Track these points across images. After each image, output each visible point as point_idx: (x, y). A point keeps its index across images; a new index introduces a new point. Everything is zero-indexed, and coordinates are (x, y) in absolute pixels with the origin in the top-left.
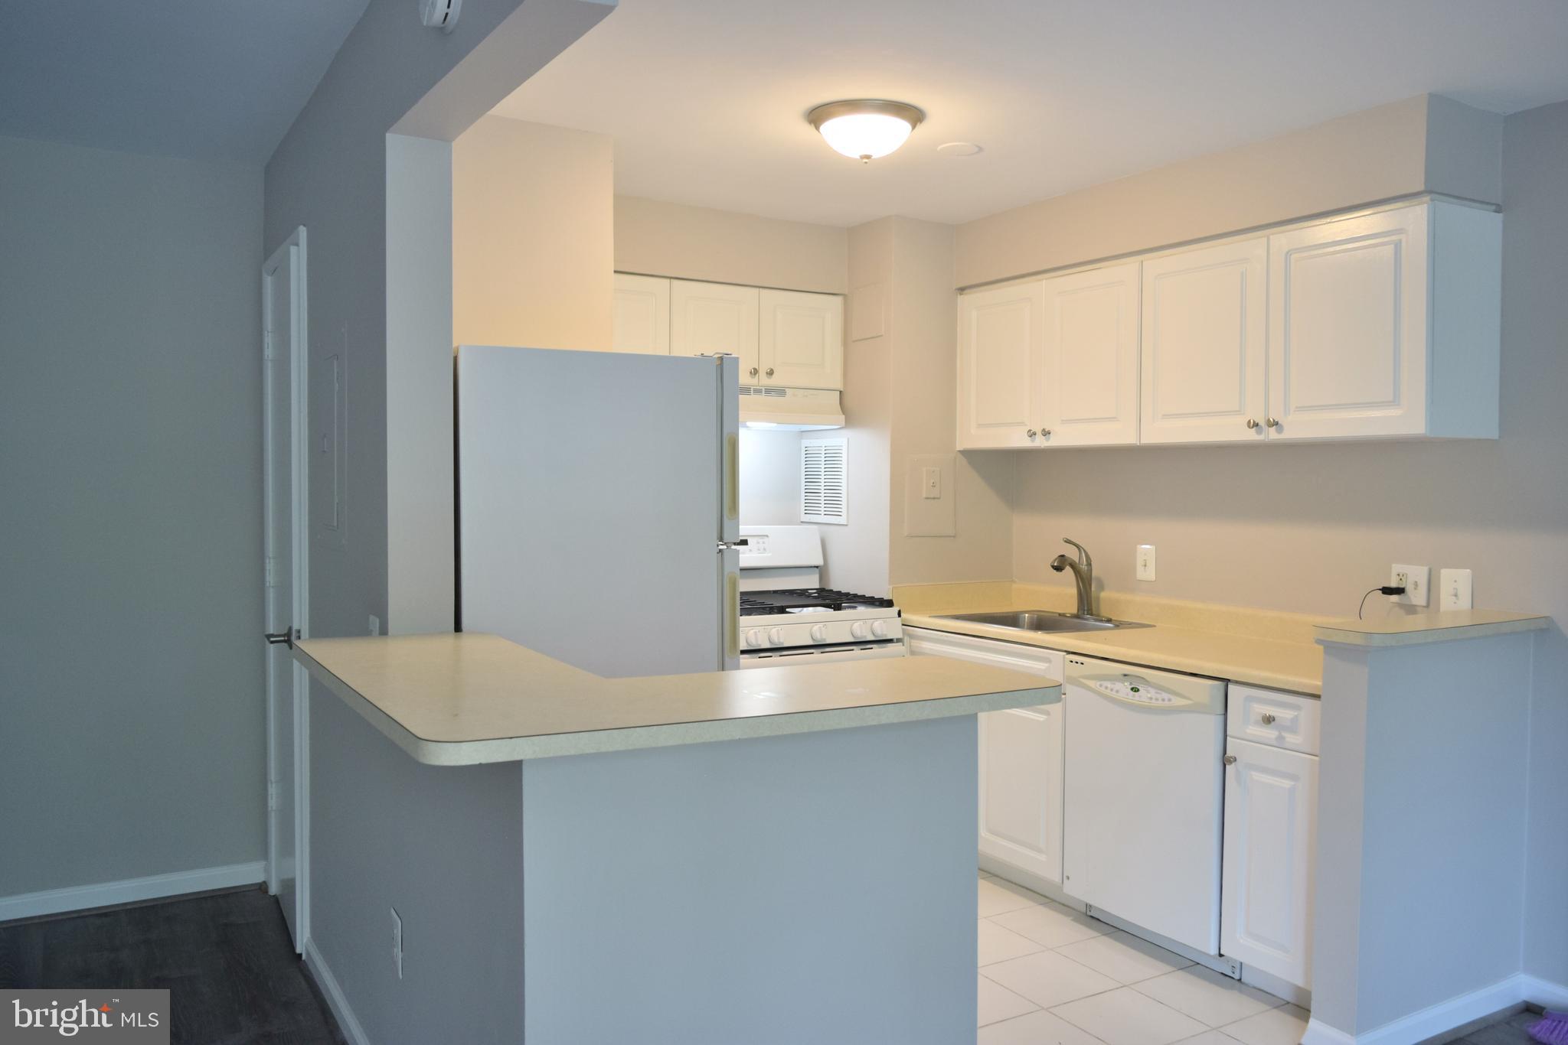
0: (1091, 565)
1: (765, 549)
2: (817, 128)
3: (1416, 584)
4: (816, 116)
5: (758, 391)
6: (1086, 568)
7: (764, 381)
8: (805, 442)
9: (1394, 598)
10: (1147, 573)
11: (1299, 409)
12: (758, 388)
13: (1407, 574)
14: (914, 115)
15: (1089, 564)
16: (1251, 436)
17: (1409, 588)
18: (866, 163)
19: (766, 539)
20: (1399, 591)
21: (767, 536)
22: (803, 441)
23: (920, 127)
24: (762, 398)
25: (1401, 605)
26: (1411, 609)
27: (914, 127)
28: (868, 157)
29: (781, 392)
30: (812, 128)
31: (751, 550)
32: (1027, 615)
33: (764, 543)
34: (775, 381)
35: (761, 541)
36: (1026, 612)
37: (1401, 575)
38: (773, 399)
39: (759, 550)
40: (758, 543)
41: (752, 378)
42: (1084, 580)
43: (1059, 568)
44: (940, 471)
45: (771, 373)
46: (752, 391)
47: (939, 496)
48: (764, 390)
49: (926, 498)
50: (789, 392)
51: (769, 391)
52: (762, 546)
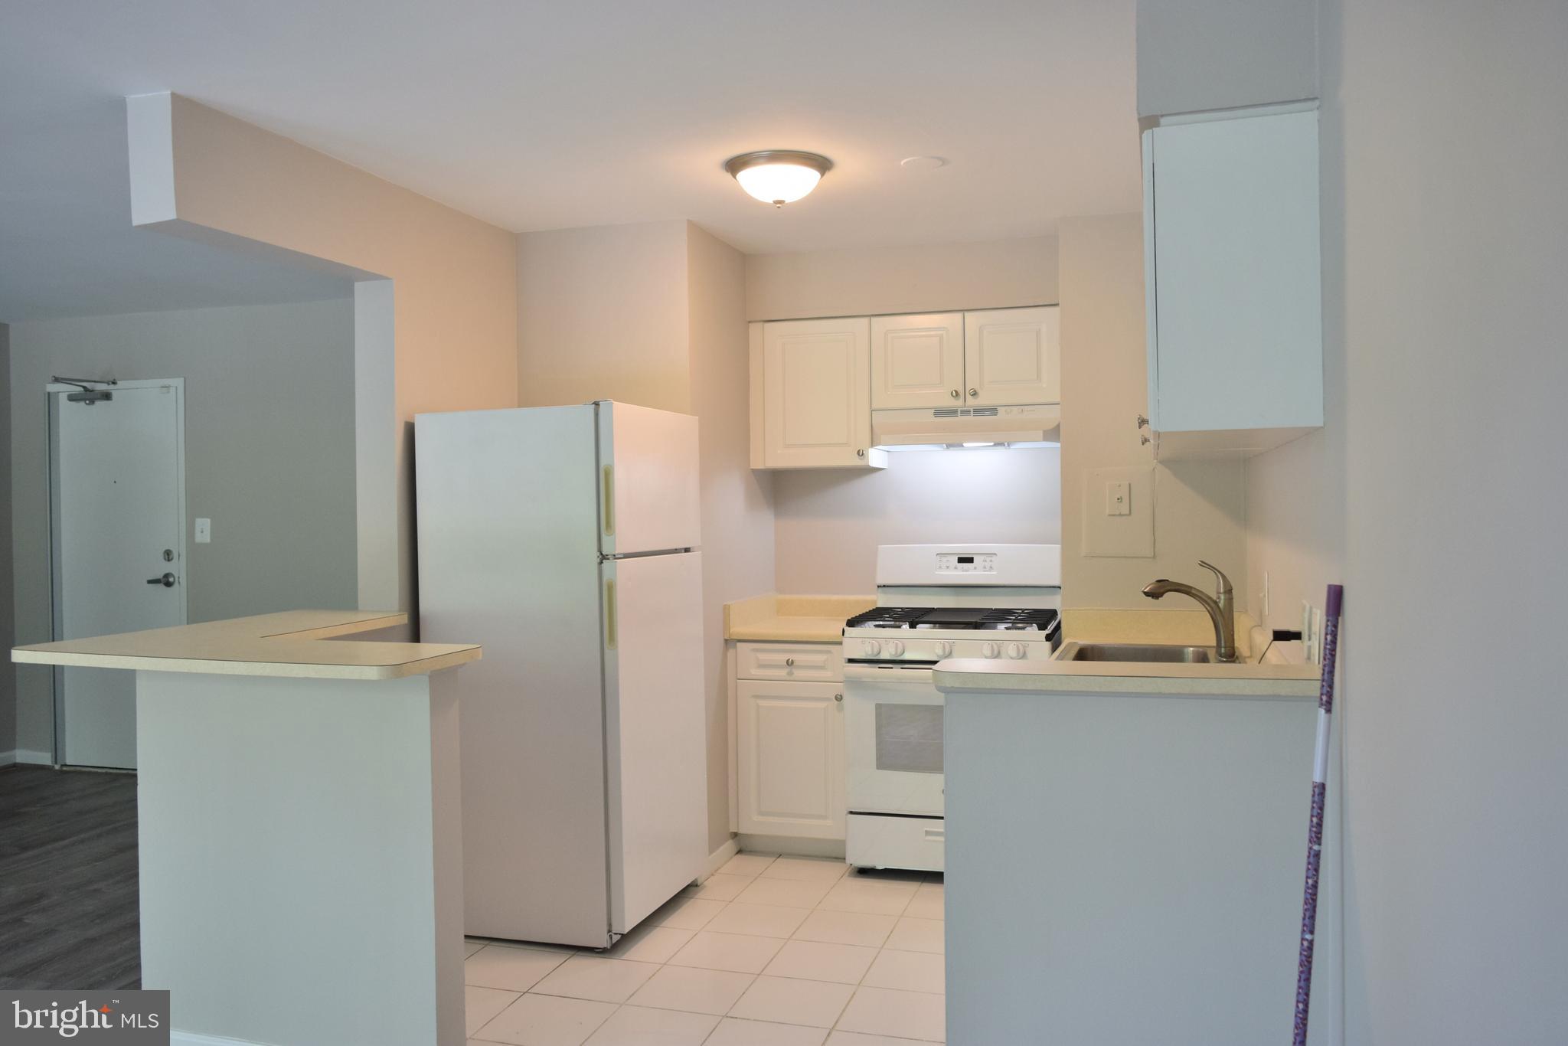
1: (991, 567)
2: (735, 177)
4: (735, 165)
5: (966, 412)
6: (1223, 597)
7: (971, 402)
12: (965, 409)
14: (823, 165)
15: (1229, 591)
18: (779, 207)
19: (994, 557)
20: (1296, 636)
21: (995, 554)
23: (828, 175)
24: (971, 418)
27: (823, 175)
28: (781, 202)
29: (993, 411)
30: (729, 176)
31: (975, 568)
32: (1191, 649)
33: (991, 561)
34: (982, 401)
35: (988, 559)
38: (988, 419)
39: (984, 568)
40: (985, 561)
41: (957, 400)
43: (1154, 594)
44: (1130, 485)
45: (975, 394)
46: (959, 413)
47: (1128, 512)
48: (972, 411)
49: (1110, 515)
50: (1001, 410)
51: (979, 411)
52: (988, 564)
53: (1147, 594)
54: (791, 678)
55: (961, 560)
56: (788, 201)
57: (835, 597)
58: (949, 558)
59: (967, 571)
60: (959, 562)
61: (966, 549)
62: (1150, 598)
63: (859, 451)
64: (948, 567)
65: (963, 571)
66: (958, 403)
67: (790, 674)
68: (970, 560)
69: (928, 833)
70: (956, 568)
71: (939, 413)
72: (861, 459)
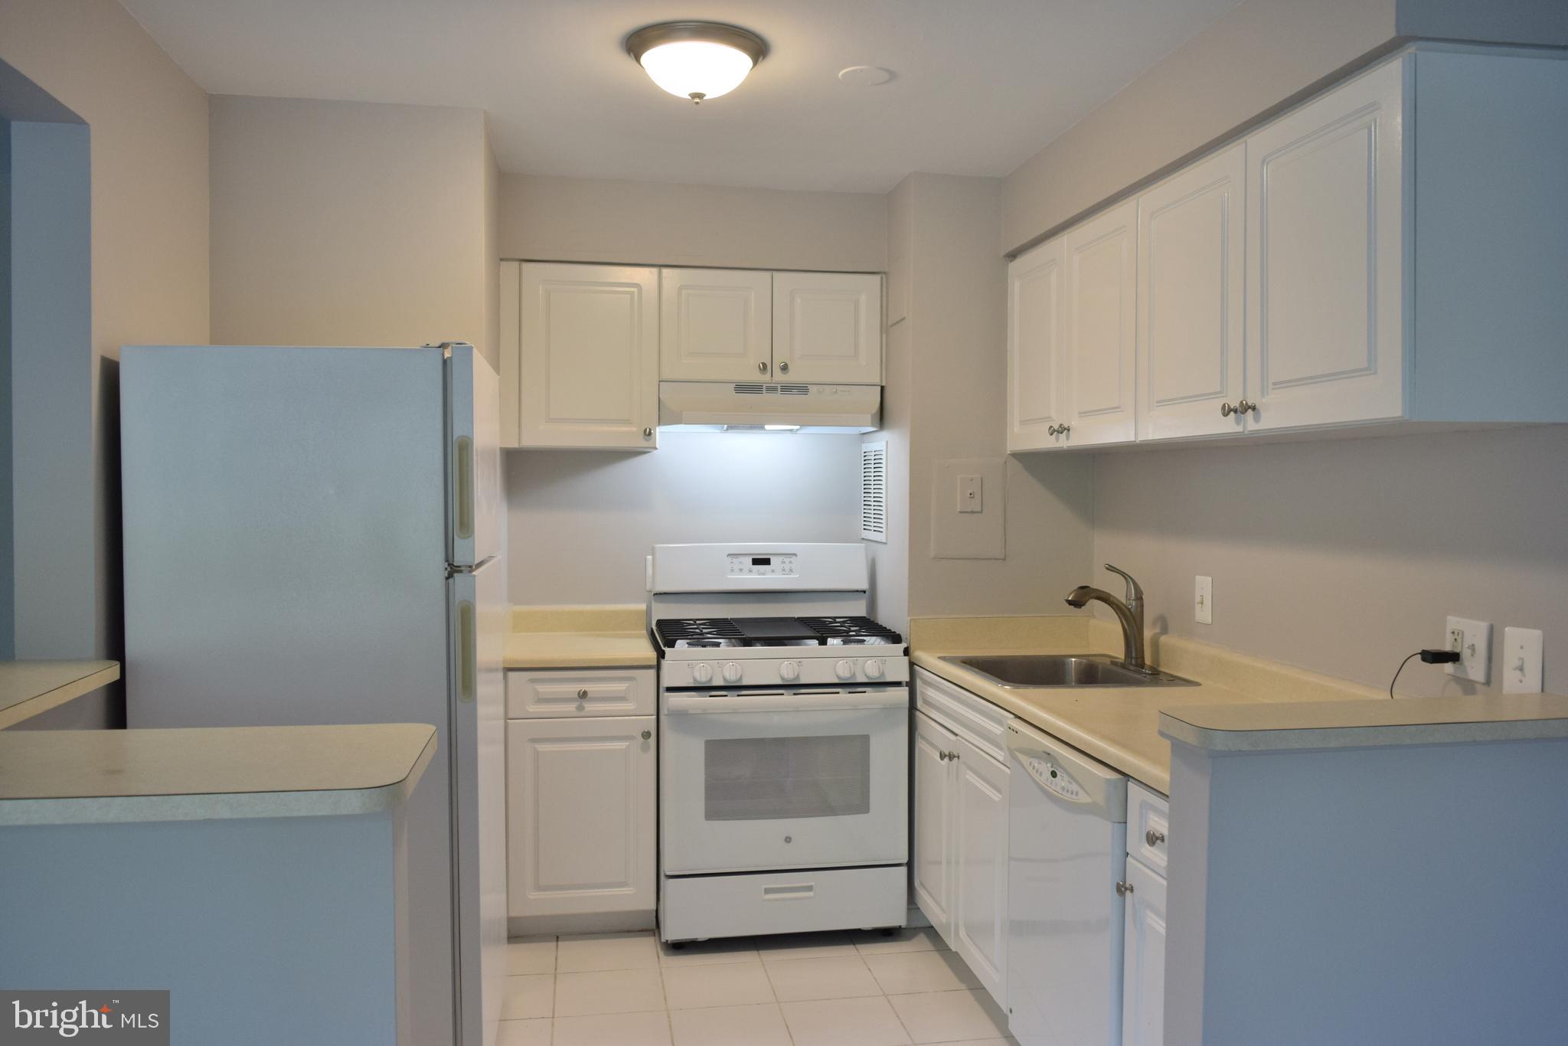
0: (1141, 599)
1: (791, 570)
2: (638, 61)
3: (1473, 648)
5: (772, 389)
6: (1134, 603)
7: (780, 377)
8: (866, 447)
9: (1448, 667)
10: (1204, 614)
11: (1278, 385)
12: (772, 385)
13: (1463, 632)
15: (1139, 598)
16: (1228, 426)
17: (1466, 654)
18: (697, 103)
19: (793, 559)
20: (1453, 657)
21: (795, 555)
22: (864, 445)
24: (778, 397)
25: (1457, 679)
26: (1468, 686)
28: (700, 96)
29: (803, 389)
31: (773, 571)
32: (1073, 659)
33: (790, 562)
34: (791, 377)
35: (787, 560)
36: (1073, 656)
37: (1456, 634)
38: (795, 398)
39: (784, 570)
40: (783, 562)
41: (763, 374)
42: (1131, 619)
43: (1076, 603)
44: (982, 479)
45: (785, 368)
46: (764, 389)
47: (980, 510)
48: (779, 388)
49: (961, 512)
50: (813, 389)
51: (787, 389)
52: (787, 567)
53: (1070, 603)
54: (582, 714)
55: (757, 562)
56: (710, 95)
57: (589, 607)
58: (742, 559)
59: (764, 574)
60: (754, 564)
61: (761, 548)
62: (1072, 607)
63: (646, 430)
64: (741, 570)
65: (759, 574)
66: (765, 378)
67: (580, 708)
68: (766, 562)
69: (767, 891)
70: (750, 571)
71: (742, 388)
72: (646, 440)
